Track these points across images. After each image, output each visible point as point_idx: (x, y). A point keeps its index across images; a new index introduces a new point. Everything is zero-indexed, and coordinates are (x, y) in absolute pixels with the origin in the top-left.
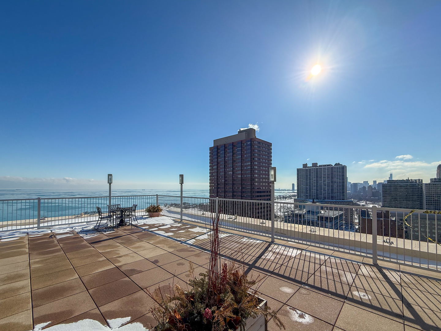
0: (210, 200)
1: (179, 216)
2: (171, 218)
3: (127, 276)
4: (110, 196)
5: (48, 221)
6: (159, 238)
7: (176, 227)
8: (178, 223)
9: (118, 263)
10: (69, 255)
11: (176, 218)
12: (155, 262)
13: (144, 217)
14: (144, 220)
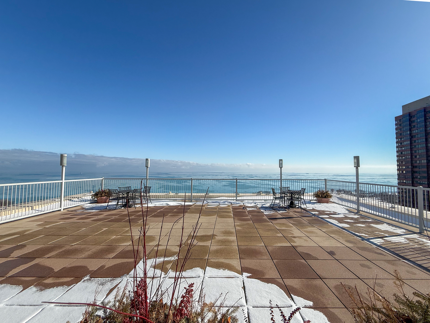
0: (399, 189)
1: (355, 206)
2: (344, 207)
3: (304, 259)
4: (281, 179)
5: (241, 196)
6: (332, 227)
7: (352, 219)
8: (353, 214)
9: (293, 243)
10: (257, 225)
11: (350, 207)
12: (331, 253)
13: (312, 201)
14: (313, 205)
